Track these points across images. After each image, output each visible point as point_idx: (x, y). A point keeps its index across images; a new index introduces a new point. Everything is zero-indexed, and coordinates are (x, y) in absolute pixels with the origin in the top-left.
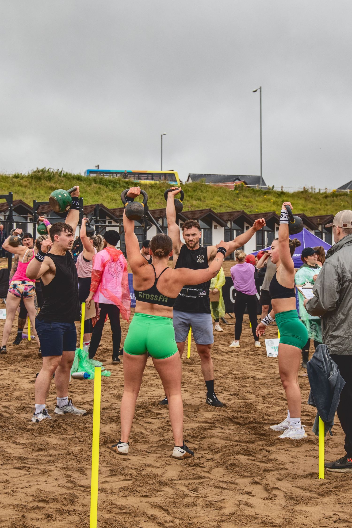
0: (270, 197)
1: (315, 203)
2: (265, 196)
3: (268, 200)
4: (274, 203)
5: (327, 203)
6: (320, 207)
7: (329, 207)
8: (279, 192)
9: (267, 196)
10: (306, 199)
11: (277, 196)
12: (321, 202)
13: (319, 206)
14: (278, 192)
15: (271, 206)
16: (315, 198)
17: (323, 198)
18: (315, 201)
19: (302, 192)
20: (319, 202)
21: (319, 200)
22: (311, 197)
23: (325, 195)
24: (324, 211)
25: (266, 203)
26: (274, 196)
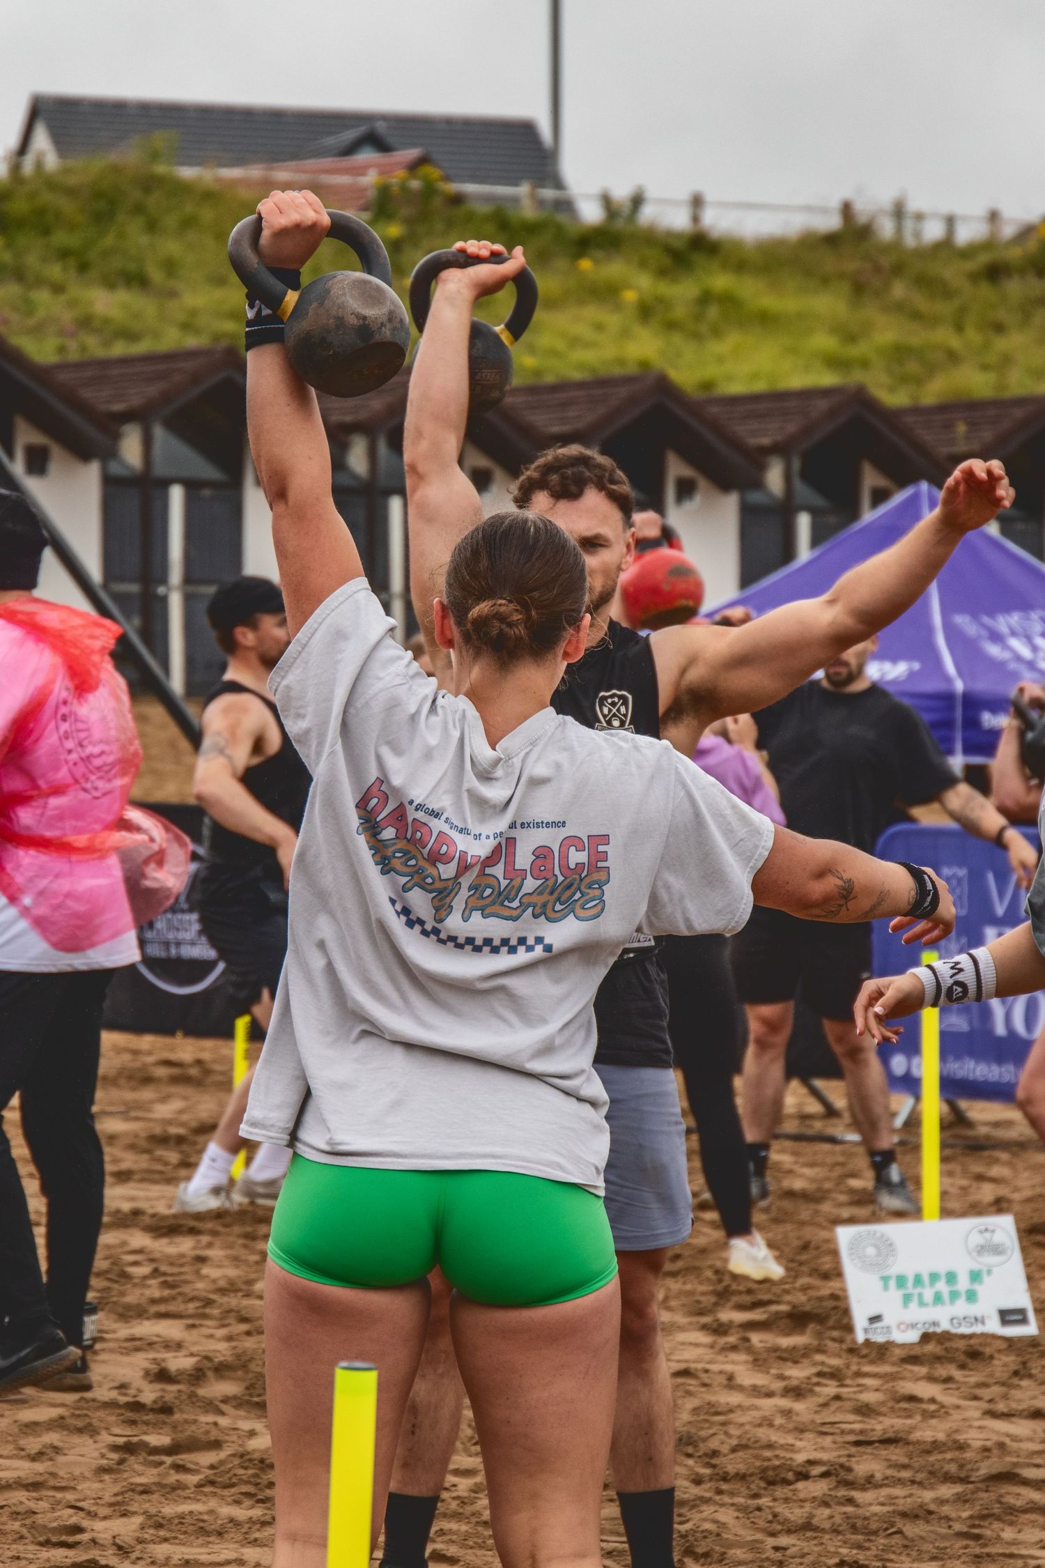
0: (615, 269)
1: (916, 316)
2: (585, 264)
3: (607, 293)
4: (645, 311)
5: (1002, 315)
6: (955, 342)
7: (1015, 341)
8: (677, 235)
9: (596, 262)
10: (859, 289)
11: (667, 261)
12: (963, 310)
13: (945, 336)
14: (670, 234)
15: (625, 334)
16: (926, 283)
17: (974, 277)
18: (920, 301)
19: (831, 240)
20: (944, 308)
21: (947, 293)
22: (898, 269)
23: (984, 259)
24: (985, 367)
25: (592, 312)
26: (643, 264)
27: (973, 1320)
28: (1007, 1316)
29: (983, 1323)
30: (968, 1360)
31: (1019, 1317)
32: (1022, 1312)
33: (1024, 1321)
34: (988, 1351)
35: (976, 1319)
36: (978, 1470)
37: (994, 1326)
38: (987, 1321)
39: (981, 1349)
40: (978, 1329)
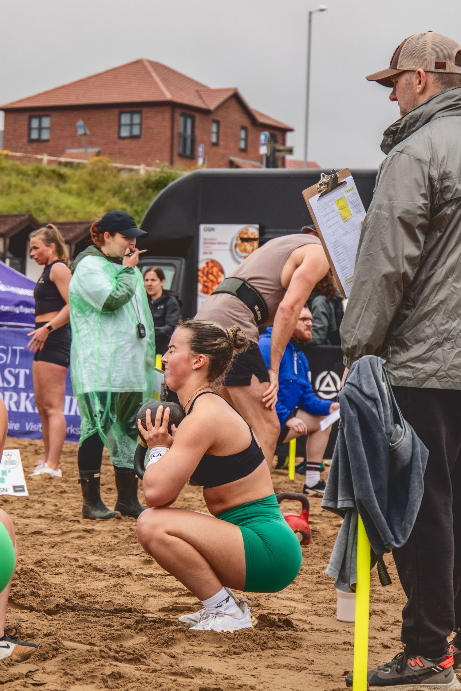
27: (3, 490)
28: (16, 488)
29: (7, 491)
30: (3, 503)
31: (21, 489)
32: (22, 487)
33: (23, 491)
34: (10, 500)
35: (4, 489)
36: (26, 530)
37: (11, 492)
38: (8, 490)
39: (8, 499)
40: (5, 493)
